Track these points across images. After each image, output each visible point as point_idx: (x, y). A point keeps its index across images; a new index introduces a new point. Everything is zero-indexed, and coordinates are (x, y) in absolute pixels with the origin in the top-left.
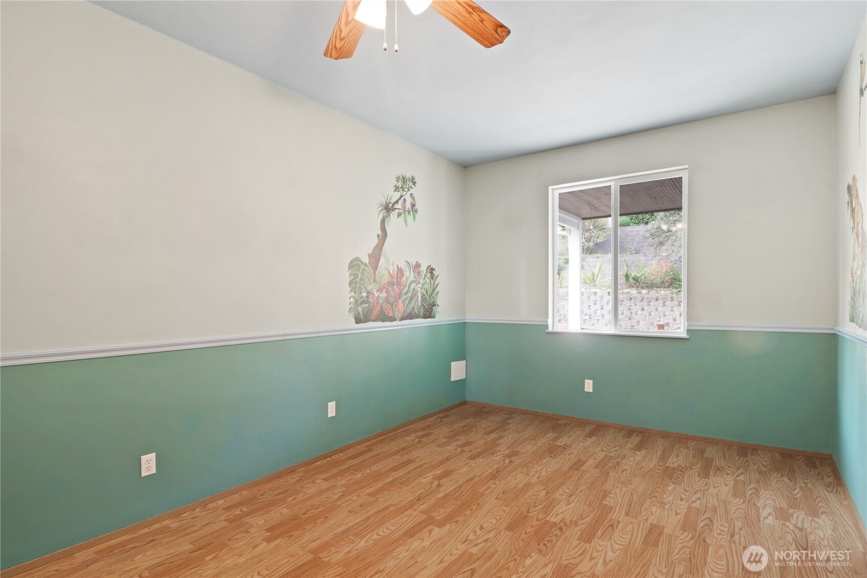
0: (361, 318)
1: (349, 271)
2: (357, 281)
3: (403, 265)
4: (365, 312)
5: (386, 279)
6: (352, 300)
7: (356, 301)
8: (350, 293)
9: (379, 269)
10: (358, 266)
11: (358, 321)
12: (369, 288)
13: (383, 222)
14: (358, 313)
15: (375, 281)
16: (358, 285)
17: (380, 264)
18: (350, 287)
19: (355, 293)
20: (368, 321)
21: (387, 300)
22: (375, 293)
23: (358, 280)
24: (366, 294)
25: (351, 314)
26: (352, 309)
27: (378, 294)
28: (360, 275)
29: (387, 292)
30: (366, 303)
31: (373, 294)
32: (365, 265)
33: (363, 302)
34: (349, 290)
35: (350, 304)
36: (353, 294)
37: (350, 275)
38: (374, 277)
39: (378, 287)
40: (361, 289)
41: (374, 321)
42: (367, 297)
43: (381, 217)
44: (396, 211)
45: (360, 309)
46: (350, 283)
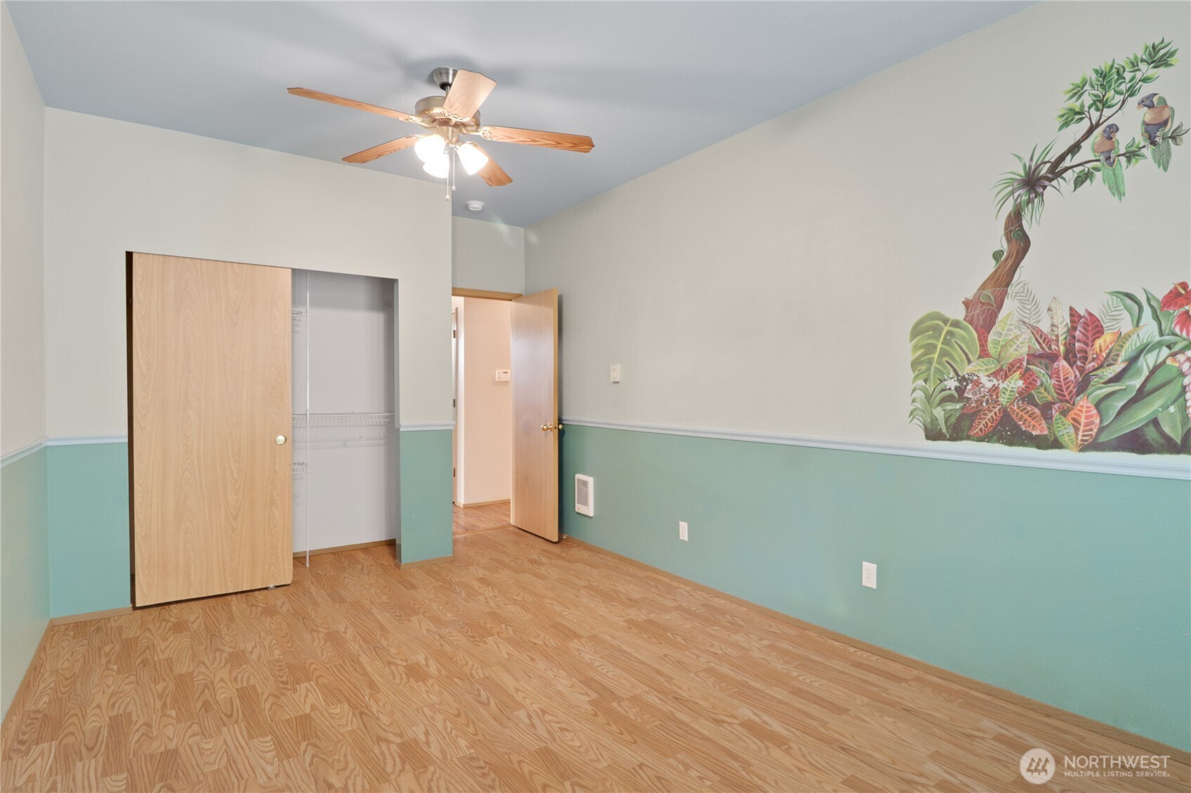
0: (941, 429)
1: (911, 341)
2: (933, 358)
3: (1093, 303)
4: (953, 420)
5: (1022, 346)
6: (919, 394)
7: (929, 398)
8: (913, 382)
9: (997, 327)
10: (936, 329)
11: (933, 434)
12: (965, 370)
13: (1015, 219)
14: (934, 420)
15: (984, 353)
16: (935, 364)
17: (1001, 315)
18: (914, 370)
19: (926, 381)
20: (962, 439)
21: (1026, 396)
22: (984, 380)
23: (936, 356)
24: (957, 384)
25: (915, 421)
26: (918, 412)
27: (995, 382)
28: (939, 345)
29: (1027, 375)
30: (958, 402)
31: (977, 383)
32: (956, 324)
33: (950, 399)
34: (913, 375)
35: (914, 401)
36: (921, 382)
37: (916, 348)
38: (982, 346)
39: (993, 367)
40: (942, 373)
41: (981, 440)
42: (960, 391)
43: (1009, 207)
44: (1066, 175)
45: (939, 413)
46: (915, 364)
